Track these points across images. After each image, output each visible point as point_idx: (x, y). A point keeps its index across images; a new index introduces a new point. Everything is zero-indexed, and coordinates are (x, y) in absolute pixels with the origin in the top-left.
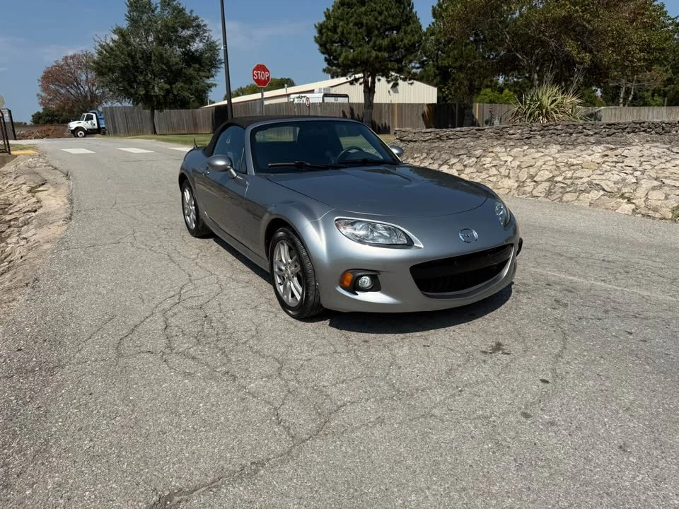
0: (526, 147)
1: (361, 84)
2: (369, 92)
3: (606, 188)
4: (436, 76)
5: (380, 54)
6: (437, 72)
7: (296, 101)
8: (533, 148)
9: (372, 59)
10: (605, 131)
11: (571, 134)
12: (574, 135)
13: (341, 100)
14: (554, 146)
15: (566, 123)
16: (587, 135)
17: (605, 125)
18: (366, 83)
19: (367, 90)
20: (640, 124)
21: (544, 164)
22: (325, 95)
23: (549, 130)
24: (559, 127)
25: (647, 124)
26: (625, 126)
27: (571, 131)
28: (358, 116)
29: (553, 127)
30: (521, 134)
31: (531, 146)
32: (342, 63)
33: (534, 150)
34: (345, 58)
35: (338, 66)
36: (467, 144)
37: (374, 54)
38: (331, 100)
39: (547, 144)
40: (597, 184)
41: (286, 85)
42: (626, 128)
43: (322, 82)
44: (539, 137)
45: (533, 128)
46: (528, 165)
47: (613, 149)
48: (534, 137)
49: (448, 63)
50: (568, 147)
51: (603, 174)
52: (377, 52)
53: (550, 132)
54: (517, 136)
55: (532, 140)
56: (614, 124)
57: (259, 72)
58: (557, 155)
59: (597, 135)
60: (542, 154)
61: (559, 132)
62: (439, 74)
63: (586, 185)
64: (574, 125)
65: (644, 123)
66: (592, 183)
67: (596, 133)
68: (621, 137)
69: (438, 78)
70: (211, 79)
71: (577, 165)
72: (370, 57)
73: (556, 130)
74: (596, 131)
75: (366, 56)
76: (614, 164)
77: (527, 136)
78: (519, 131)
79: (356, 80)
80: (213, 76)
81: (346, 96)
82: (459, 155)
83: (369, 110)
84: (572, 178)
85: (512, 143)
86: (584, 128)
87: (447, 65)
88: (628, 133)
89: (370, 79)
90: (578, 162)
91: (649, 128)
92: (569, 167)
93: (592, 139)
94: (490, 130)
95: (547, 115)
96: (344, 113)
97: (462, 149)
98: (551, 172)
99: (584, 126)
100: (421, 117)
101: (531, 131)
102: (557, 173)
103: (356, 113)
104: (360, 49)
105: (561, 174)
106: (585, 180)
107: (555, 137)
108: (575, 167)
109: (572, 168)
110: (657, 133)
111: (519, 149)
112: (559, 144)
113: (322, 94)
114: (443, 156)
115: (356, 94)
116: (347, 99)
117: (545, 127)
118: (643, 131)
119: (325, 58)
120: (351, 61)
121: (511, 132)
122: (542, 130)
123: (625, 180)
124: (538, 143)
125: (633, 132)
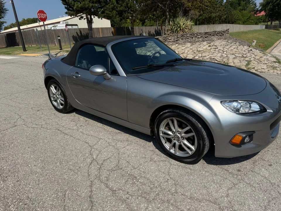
0: (177, 45)
1: (84, 19)
2: (90, 23)
3: (217, 59)
4: (116, 15)
5: (93, 5)
6: (117, 13)
7: (52, 28)
8: (180, 45)
9: (90, 7)
10: (205, 36)
11: (193, 38)
12: (194, 38)
13: (74, 27)
14: (188, 43)
15: (190, 33)
16: (198, 38)
17: (204, 33)
18: (87, 18)
19: (88, 22)
20: (215, 32)
21: (188, 52)
22: (67, 25)
23: (184, 37)
24: (188, 35)
25: (217, 32)
26: (211, 33)
27: (193, 36)
28: (84, 34)
29: (186, 35)
30: (174, 39)
31: (179, 44)
32: (76, 9)
33: (181, 46)
34: (77, 7)
35: (73, 10)
36: (152, 45)
37: (91, 5)
38: (70, 27)
39: (185, 43)
40: (213, 59)
41: (38, 21)
42: (211, 34)
43: (56, 19)
44: (180, 40)
45: (178, 36)
46: (182, 52)
47: (210, 43)
48: (179, 40)
49: (122, 9)
50: (193, 43)
51: (213, 54)
52: (92, 4)
53: (185, 37)
54: (172, 40)
55: (178, 41)
56: (207, 33)
57: (41, 14)
58: (191, 47)
59: (202, 38)
60: (185, 47)
61: (188, 37)
62: (118, 14)
63: (209, 59)
64: (193, 34)
65: (216, 32)
66: (211, 58)
67: (201, 37)
68: (210, 38)
69: (118, 16)
70: (2, 19)
71: (202, 51)
72: (89, 6)
73: (187, 36)
74: (202, 36)
75: (87, 6)
76: (214, 49)
77: (176, 40)
78: (173, 38)
79: (82, 17)
80: (3, 18)
81: (77, 25)
82: (150, 51)
83: (91, 31)
84: (202, 57)
85: (171, 44)
86: (197, 35)
87: (122, 10)
88: (212, 36)
89: (89, 16)
90: (202, 50)
91: (218, 34)
92: (199, 52)
93: (200, 39)
94: (161, 38)
95: (183, 30)
96: (77, 33)
97: (151, 48)
98: (193, 55)
99: (197, 34)
100: (111, 33)
101: (178, 37)
102: (195, 55)
103: (83, 33)
104: (84, 2)
105: (197, 56)
106: (208, 57)
107: (187, 40)
108: (201, 52)
109: (200, 52)
110: (220, 35)
111: (174, 46)
112: (189, 42)
113: (65, 25)
114: (144, 51)
115: (83, 24)
116: (77, 26)
117: (183, 35)
118: (216, 35)
119: (65, 7)
120: (80, 8)
121: (170, 38)
122: (182, 36)
123: (223, 56)
124: (181, 42)
125: (213, 35)
